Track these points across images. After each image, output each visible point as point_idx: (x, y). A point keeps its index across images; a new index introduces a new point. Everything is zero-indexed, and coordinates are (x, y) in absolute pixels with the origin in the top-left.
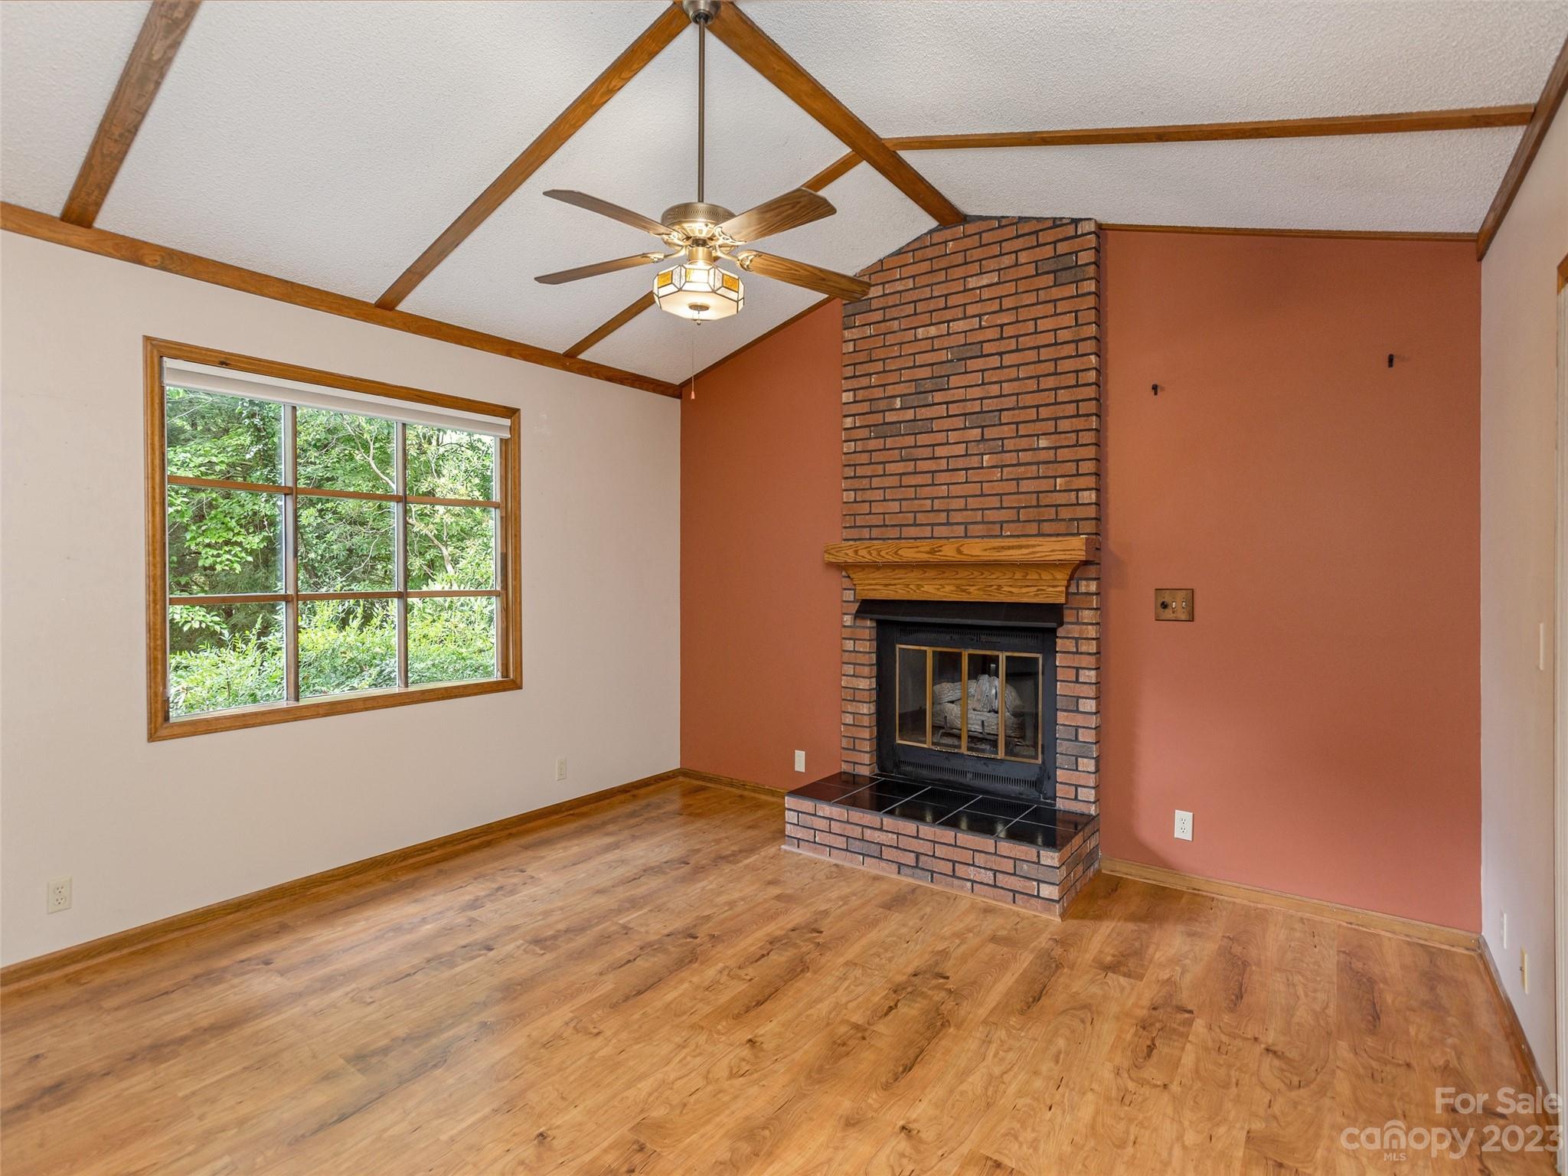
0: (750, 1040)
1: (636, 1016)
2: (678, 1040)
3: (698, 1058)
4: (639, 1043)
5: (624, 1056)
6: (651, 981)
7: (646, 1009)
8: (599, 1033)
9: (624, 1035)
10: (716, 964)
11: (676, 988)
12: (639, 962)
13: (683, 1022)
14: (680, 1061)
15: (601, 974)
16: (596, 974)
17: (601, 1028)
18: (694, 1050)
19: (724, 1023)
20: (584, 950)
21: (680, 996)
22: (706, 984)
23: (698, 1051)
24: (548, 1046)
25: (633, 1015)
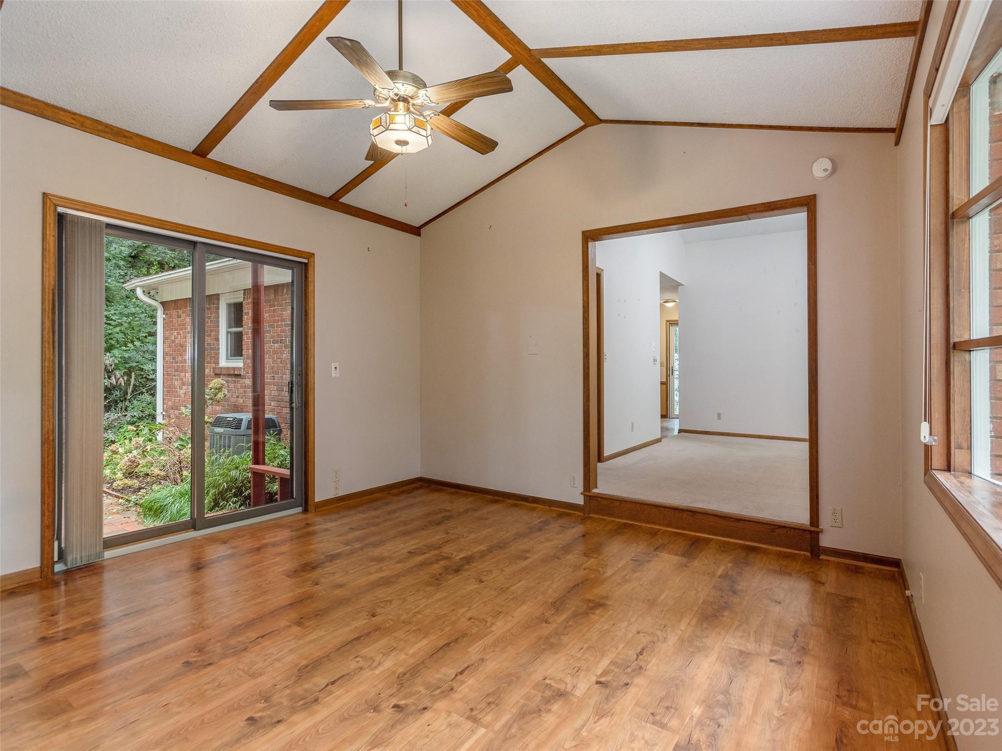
0: (374, 617)
1: (448, 629)
2: (420, 616)
3: (407, 608)
4: (443, 614)
5: (452, 608)
6: (440, 654)
7: (441, 634)
8: (470, 619)
9: (454, 618)
10: (382, 672)
11: (419, 649)
12: (452, 672)
13: (415, 626)
14: (418, 606)
15: (483, 660)
16: (487, 660)
17: (469, 623)
18: (410, 611)
19: (388, 625)
20: (509, 685)
21: (416, 643)
22: (394, 653)
23: (408, 611)
24: (498, 613)
25: (450, 630)
